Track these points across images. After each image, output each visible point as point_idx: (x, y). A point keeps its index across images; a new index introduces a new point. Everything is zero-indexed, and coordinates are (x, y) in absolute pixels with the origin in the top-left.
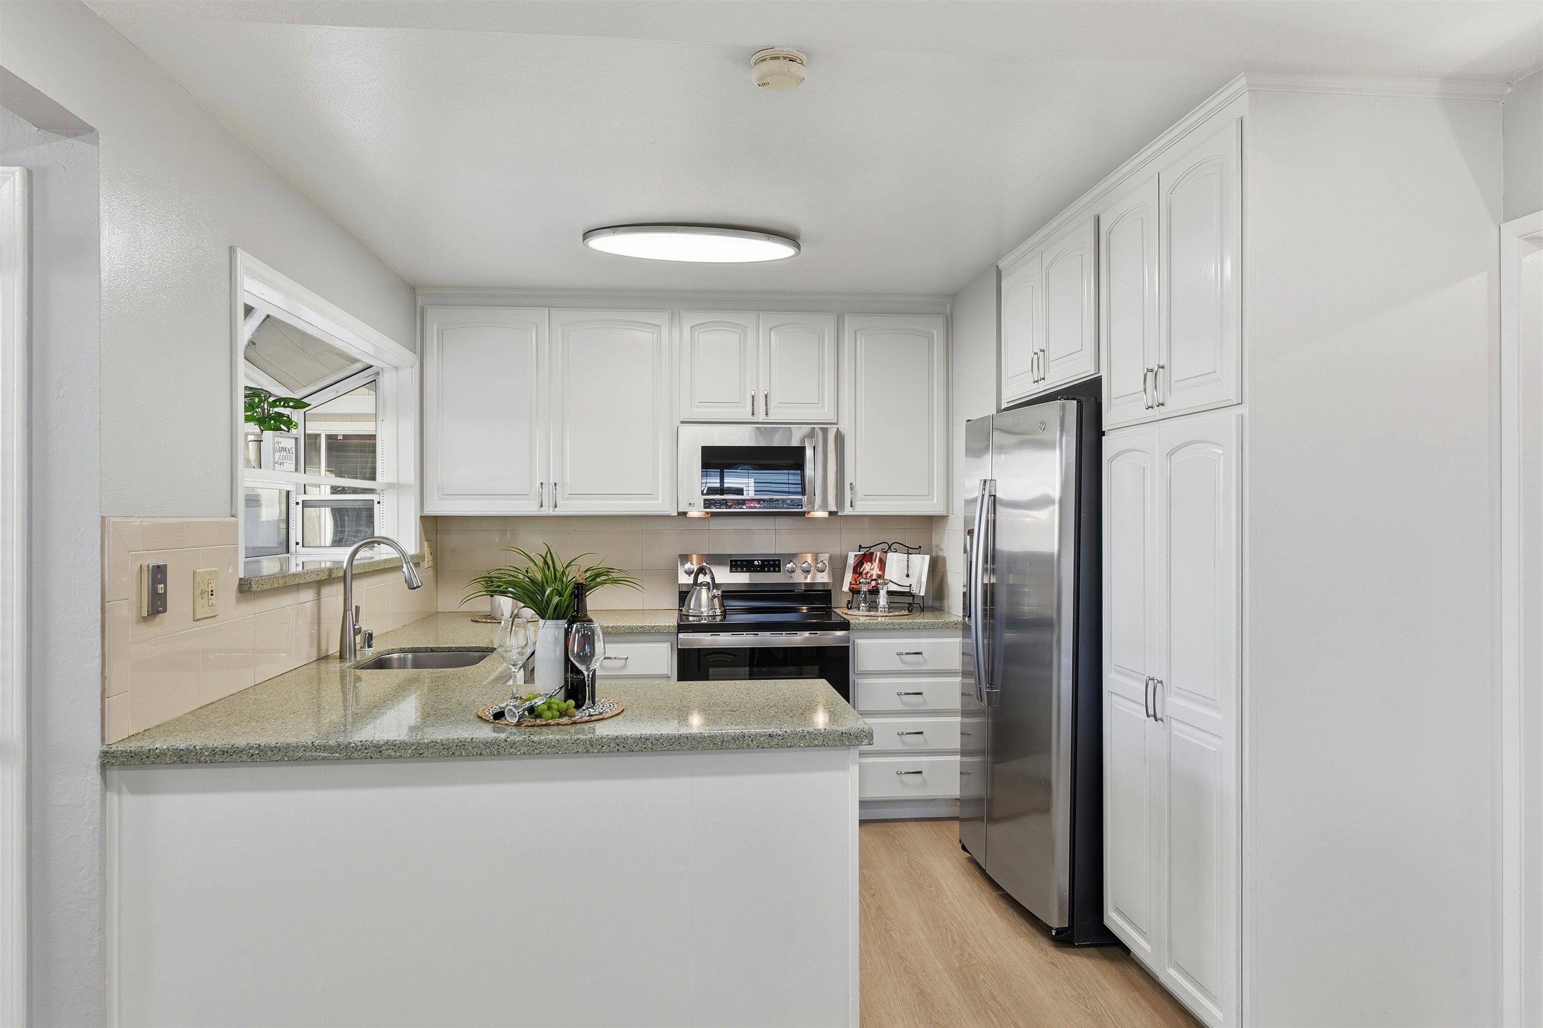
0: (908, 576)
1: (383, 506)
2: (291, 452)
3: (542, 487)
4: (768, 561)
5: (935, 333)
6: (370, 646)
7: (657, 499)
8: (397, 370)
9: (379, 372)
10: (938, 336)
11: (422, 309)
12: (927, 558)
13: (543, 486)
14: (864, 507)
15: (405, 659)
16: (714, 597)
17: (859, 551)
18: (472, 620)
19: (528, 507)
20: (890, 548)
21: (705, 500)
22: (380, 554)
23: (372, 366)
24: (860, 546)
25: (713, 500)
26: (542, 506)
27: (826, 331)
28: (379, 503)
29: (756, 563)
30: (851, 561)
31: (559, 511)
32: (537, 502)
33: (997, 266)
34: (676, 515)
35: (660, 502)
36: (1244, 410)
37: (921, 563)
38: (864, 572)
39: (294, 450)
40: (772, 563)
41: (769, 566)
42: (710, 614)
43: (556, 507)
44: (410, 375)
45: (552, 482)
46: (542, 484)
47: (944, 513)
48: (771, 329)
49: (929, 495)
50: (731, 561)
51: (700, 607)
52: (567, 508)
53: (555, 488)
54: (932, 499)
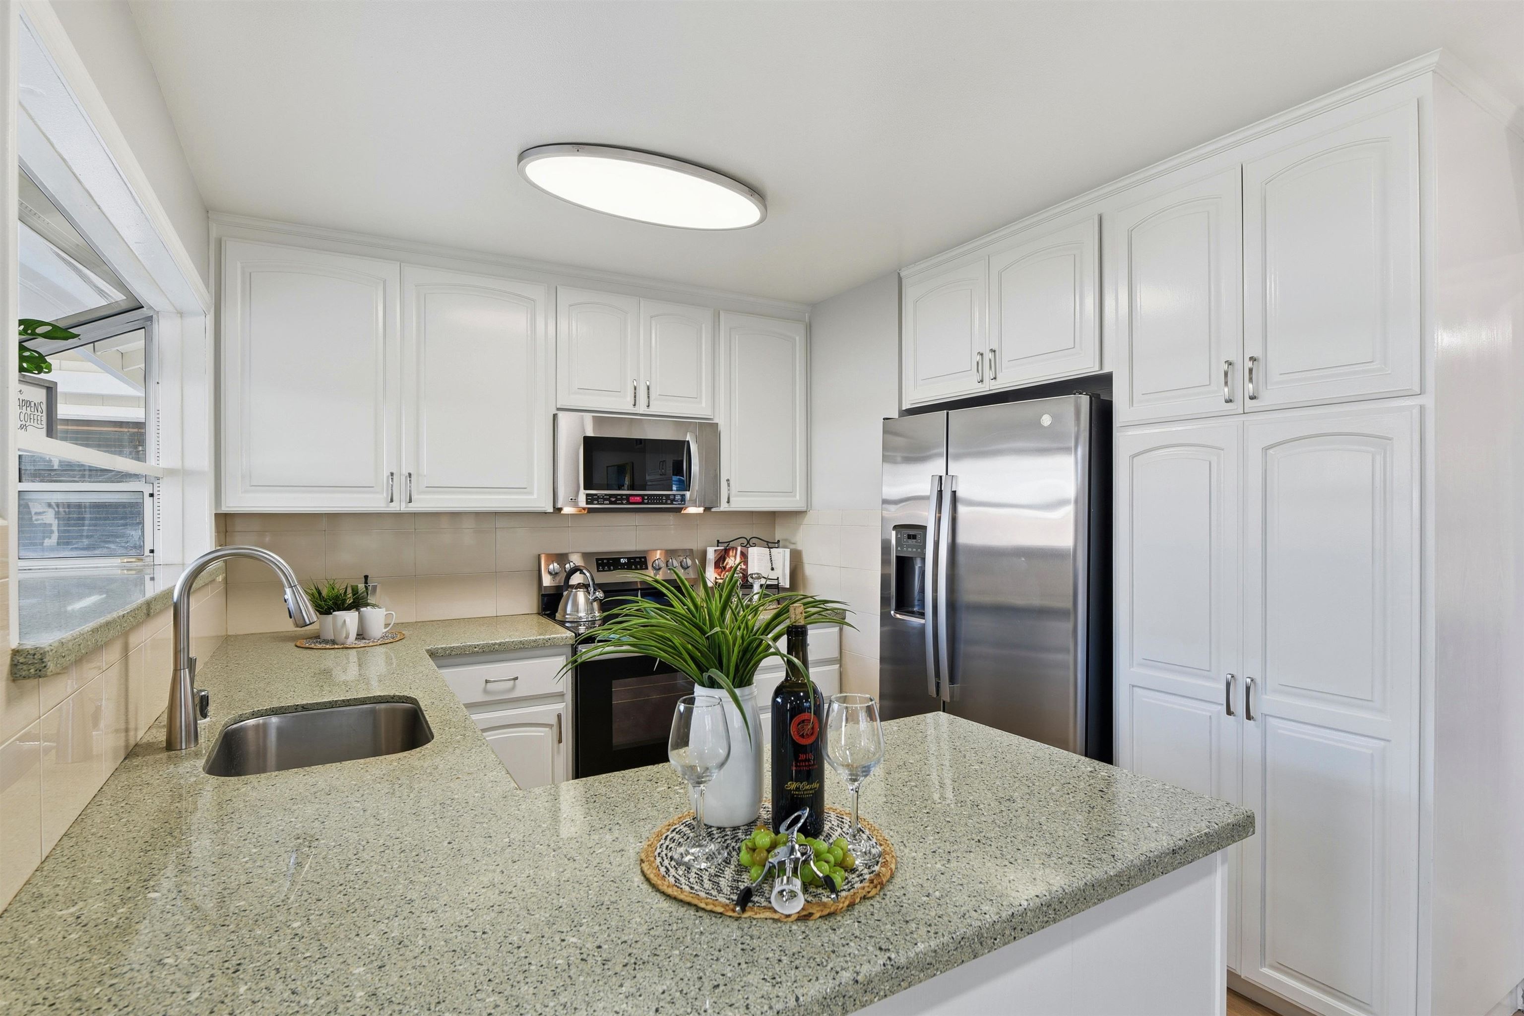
0: (772, 569)
1: (158, 501)
2: (40, 409)
3: (392, 479)
4: (634, 558)
5: (797, 338)
6: (204, 715)
7: (531, 493)
8: (181, 317)
9: (152, 316)
10: (799, 340)
11: (219, 243)
12: (788, 551)
13: (395, 476)
14: (740, 504)
15: (265, 726)
16: (595, 600)
17: (718, 546)
18: (296, 646)
19: (375, 503)
20: (748, 542)
21: (587, 495)
22: (154, 565)
23: (143, 307)
24: (718, 541)
25: (596, 495)
26: (392, 501)
27: (703, 325)
28: (152, 495)
29: (622, 561)
30: (711, 555)
31: (414, 507)
32: (385, 495)
33: (899, 274)
34: (552, 511)
35: (535, 496)
36: (1428, 400)
37: (782, 557)
38: (728, 567)
39: (44, 407)
40: (638, 560)
41: (636, 564)
42: (590, 619)
43: (410, 501)
44: (202, 324)
45: (405, 472)
46: (392, 474)
47: (804, 509)
48: (651, 317)
49: (792, 493)
50: (597, 560)
51: (577, 611)
52: (424, 503)
53: (410, 481)
54: (795, 496)
